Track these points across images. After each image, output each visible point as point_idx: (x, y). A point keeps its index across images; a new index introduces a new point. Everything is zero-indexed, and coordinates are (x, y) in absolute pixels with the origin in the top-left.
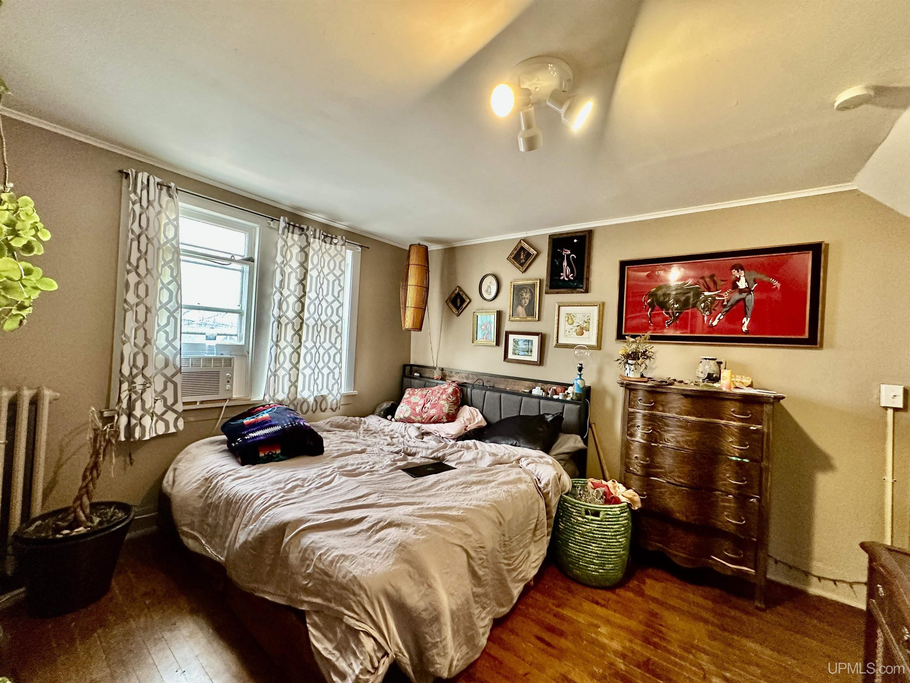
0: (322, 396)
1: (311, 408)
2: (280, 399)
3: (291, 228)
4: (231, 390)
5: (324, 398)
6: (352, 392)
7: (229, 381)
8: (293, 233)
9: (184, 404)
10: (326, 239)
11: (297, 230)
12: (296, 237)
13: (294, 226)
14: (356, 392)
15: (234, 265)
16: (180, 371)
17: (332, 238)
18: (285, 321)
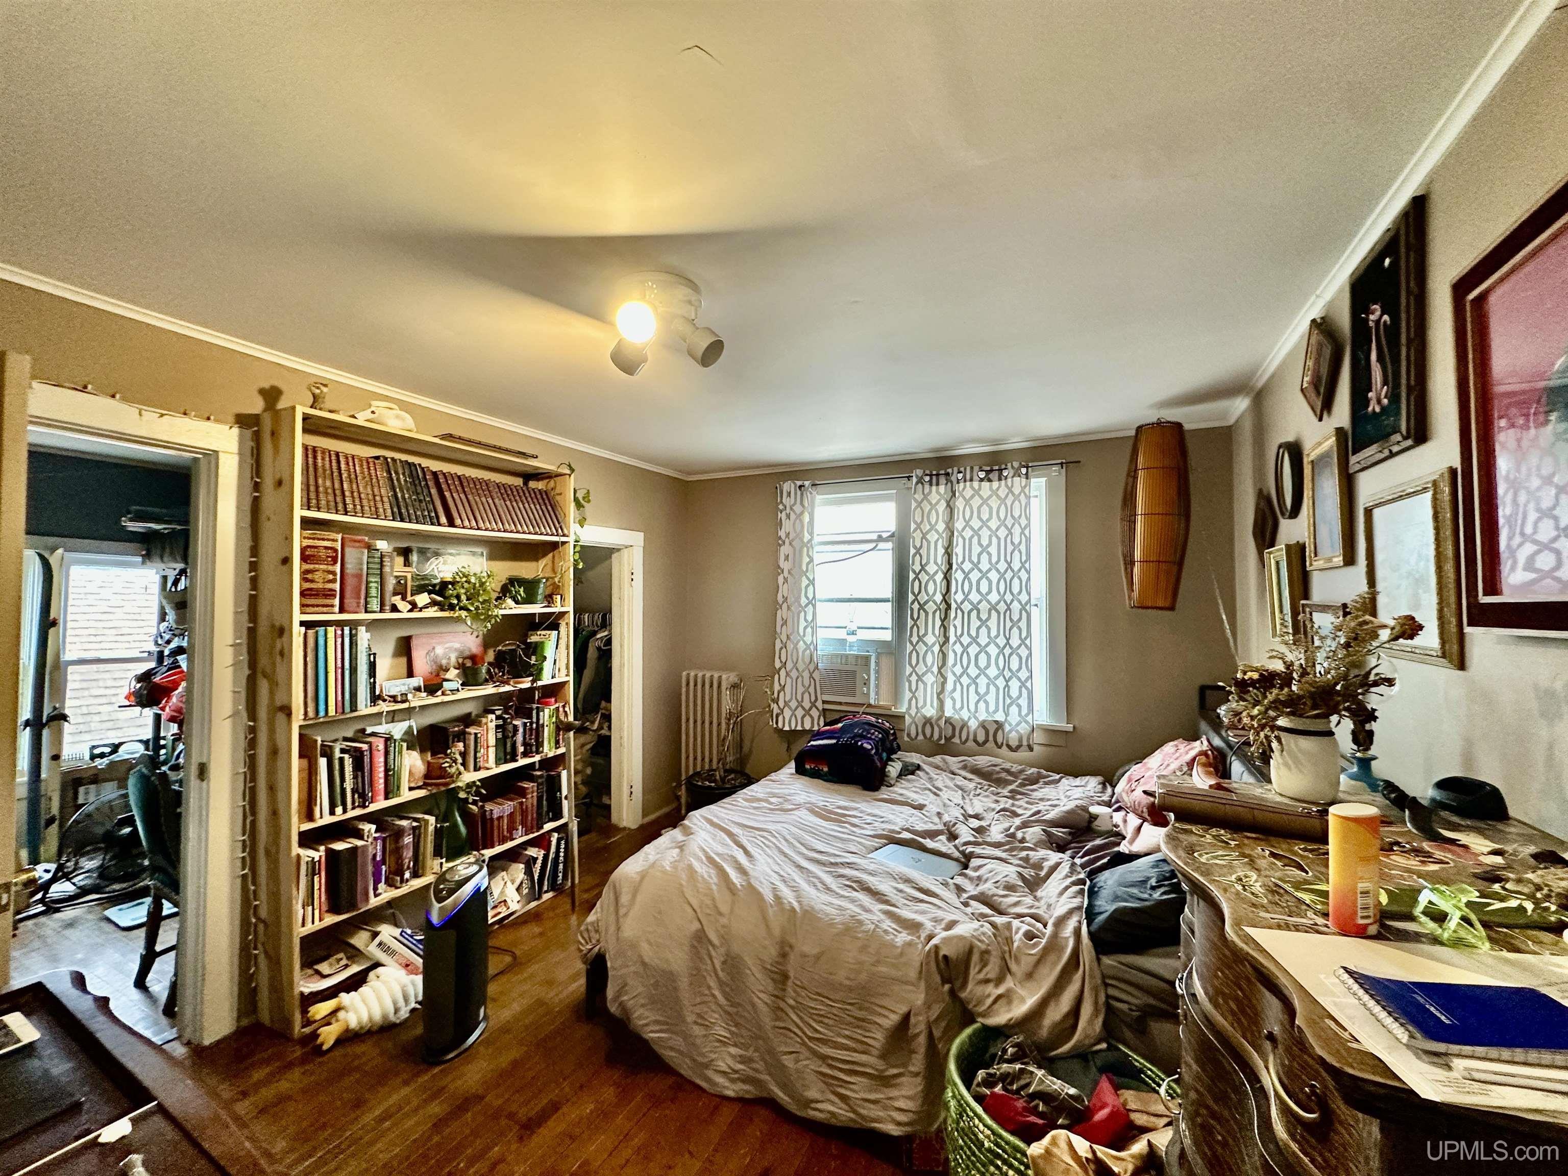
0: (996, 722)
1: (971, 737)
2: (928, 715)
3: (934, 478)
4: (868, 694)
5: (999, 725)
6: (1064, 725)
7: (866, 683)
8: (938, 484)
9: (824, 702)
10: (991, 476)
11: (943, 480)
12: (942, 488)
13: (938, 475)
14: (1070, 727)
15: (882, 545)
16: (817, 668)
17: (1000, 470)
18: (931, 607)
